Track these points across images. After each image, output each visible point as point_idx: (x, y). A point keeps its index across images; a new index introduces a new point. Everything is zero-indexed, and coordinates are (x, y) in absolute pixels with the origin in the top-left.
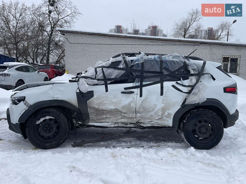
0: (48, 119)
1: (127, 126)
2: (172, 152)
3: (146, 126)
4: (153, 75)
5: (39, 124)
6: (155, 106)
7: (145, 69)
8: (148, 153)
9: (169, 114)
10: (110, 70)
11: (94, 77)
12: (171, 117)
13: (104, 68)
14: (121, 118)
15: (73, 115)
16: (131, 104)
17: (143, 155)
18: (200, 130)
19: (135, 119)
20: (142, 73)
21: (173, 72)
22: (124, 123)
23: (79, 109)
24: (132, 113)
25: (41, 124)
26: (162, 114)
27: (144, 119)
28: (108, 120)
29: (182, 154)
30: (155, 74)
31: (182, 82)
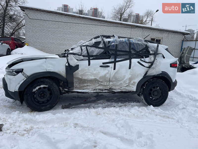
0: (42, 88)
1: (103, 92)
2: (138, 110)
3: (116, 91)
4: (124, 53)
5: (35, 92)
6: (124, 77)
7: (118, 49)
8: (123, 111)
9: (134, 82)
10: (93, 49)
11: (80, 54)
12: (135, 84)
13: (88, 47)
14: (99, 86)
15: (60, 84)
16: (106, 75)
17: (121, 112)
18: (153, 93)
19: (108, 87)
20: (116, 52)
21: (138, 52)
22: (100, 89)
23: (66, 79)
24: (107, 81)
25: (36, 92)
26: (129, 83)
27: (115, 86)
28: (89, 88)
29: (145, 110)
30: (125, 53)
31: (144, 60)
